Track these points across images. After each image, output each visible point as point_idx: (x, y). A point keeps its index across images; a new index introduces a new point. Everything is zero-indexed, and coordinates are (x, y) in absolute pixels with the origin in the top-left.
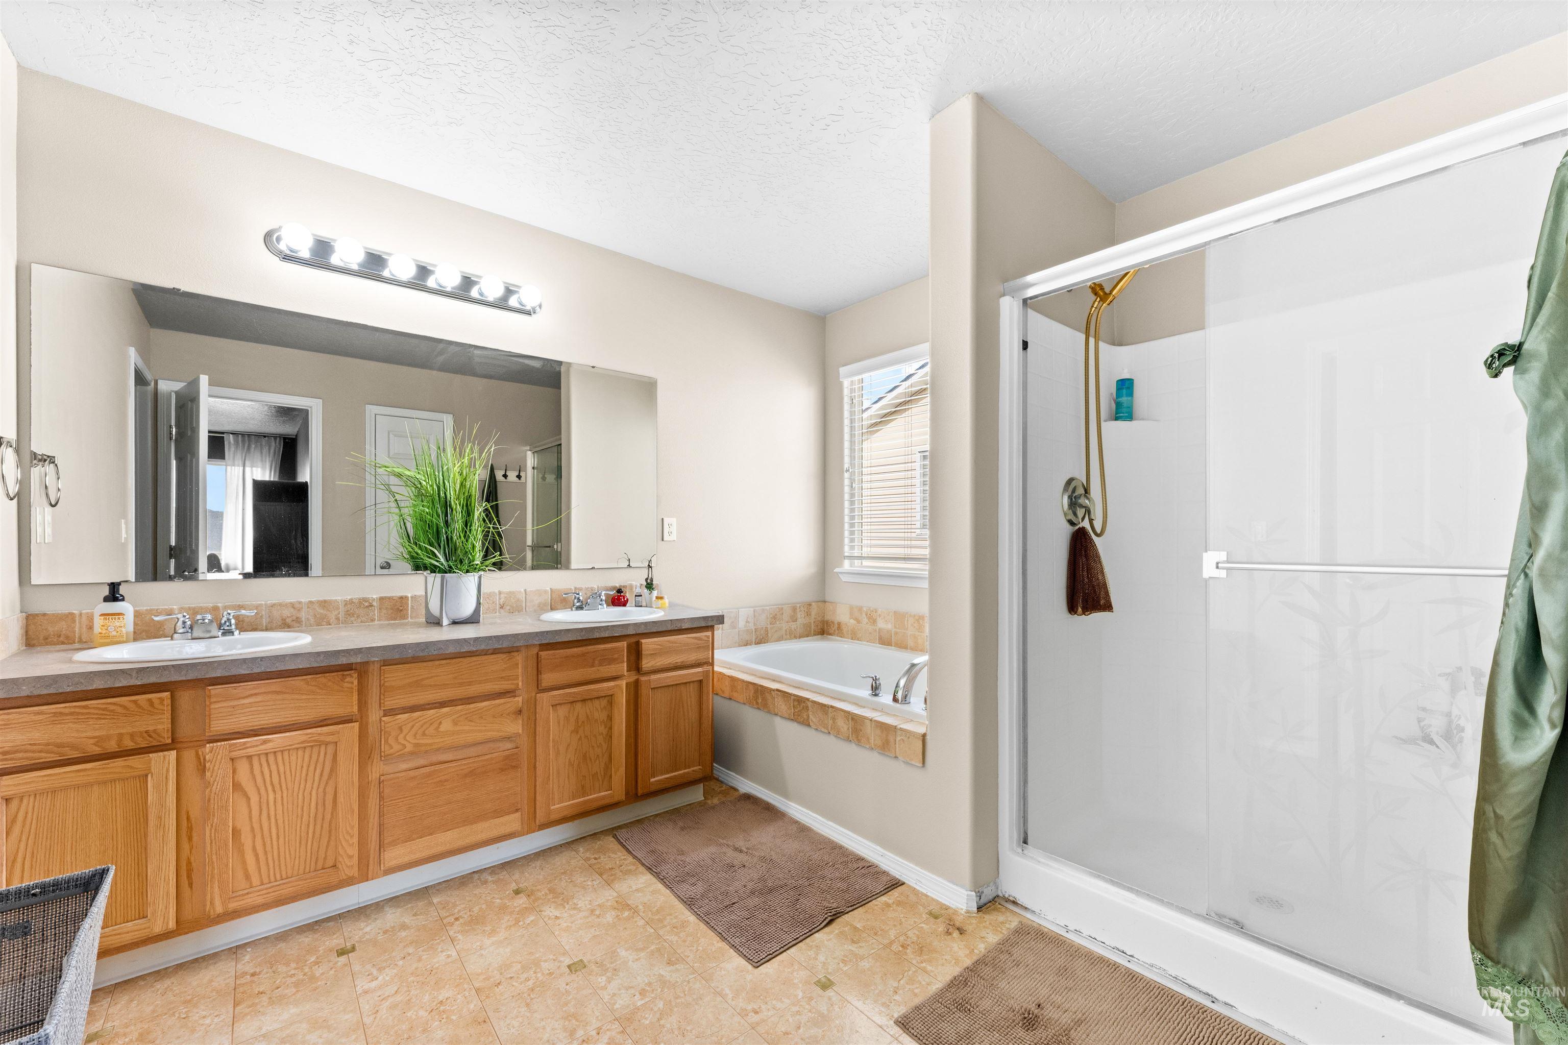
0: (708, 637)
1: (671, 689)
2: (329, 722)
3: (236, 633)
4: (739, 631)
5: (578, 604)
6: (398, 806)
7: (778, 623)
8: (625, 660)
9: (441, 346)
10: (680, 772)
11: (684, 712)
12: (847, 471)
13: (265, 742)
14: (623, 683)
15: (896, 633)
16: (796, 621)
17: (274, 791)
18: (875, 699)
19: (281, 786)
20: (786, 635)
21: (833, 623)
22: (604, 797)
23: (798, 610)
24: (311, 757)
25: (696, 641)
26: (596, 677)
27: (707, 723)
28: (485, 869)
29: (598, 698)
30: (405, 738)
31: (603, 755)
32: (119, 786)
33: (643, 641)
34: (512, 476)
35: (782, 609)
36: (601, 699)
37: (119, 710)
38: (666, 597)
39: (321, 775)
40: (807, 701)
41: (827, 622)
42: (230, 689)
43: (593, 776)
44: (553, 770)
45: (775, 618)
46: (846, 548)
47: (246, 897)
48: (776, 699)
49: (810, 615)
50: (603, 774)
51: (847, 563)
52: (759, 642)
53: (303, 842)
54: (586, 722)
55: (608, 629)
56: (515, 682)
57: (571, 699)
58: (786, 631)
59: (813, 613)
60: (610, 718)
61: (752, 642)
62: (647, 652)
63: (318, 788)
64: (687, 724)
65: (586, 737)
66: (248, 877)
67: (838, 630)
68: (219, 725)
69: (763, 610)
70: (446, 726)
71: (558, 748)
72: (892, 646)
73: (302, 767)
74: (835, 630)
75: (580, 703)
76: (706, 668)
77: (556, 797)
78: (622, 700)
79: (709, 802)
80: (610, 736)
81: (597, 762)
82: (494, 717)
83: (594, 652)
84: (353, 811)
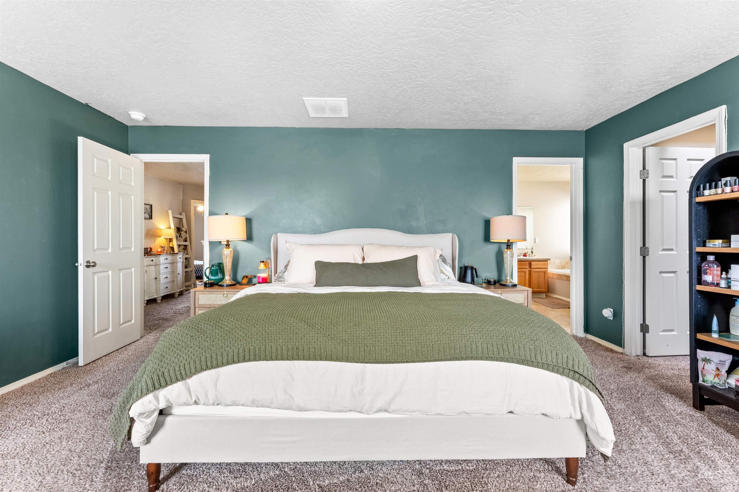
1: (538, 273)
11: (541, 278)
25: (544, 264)
27: (546, 280)
38: (536, 255)
60: (525, 276)
62: (533, 265)
64: (542, 281)
76: (546, 269)
80: (525, 279)
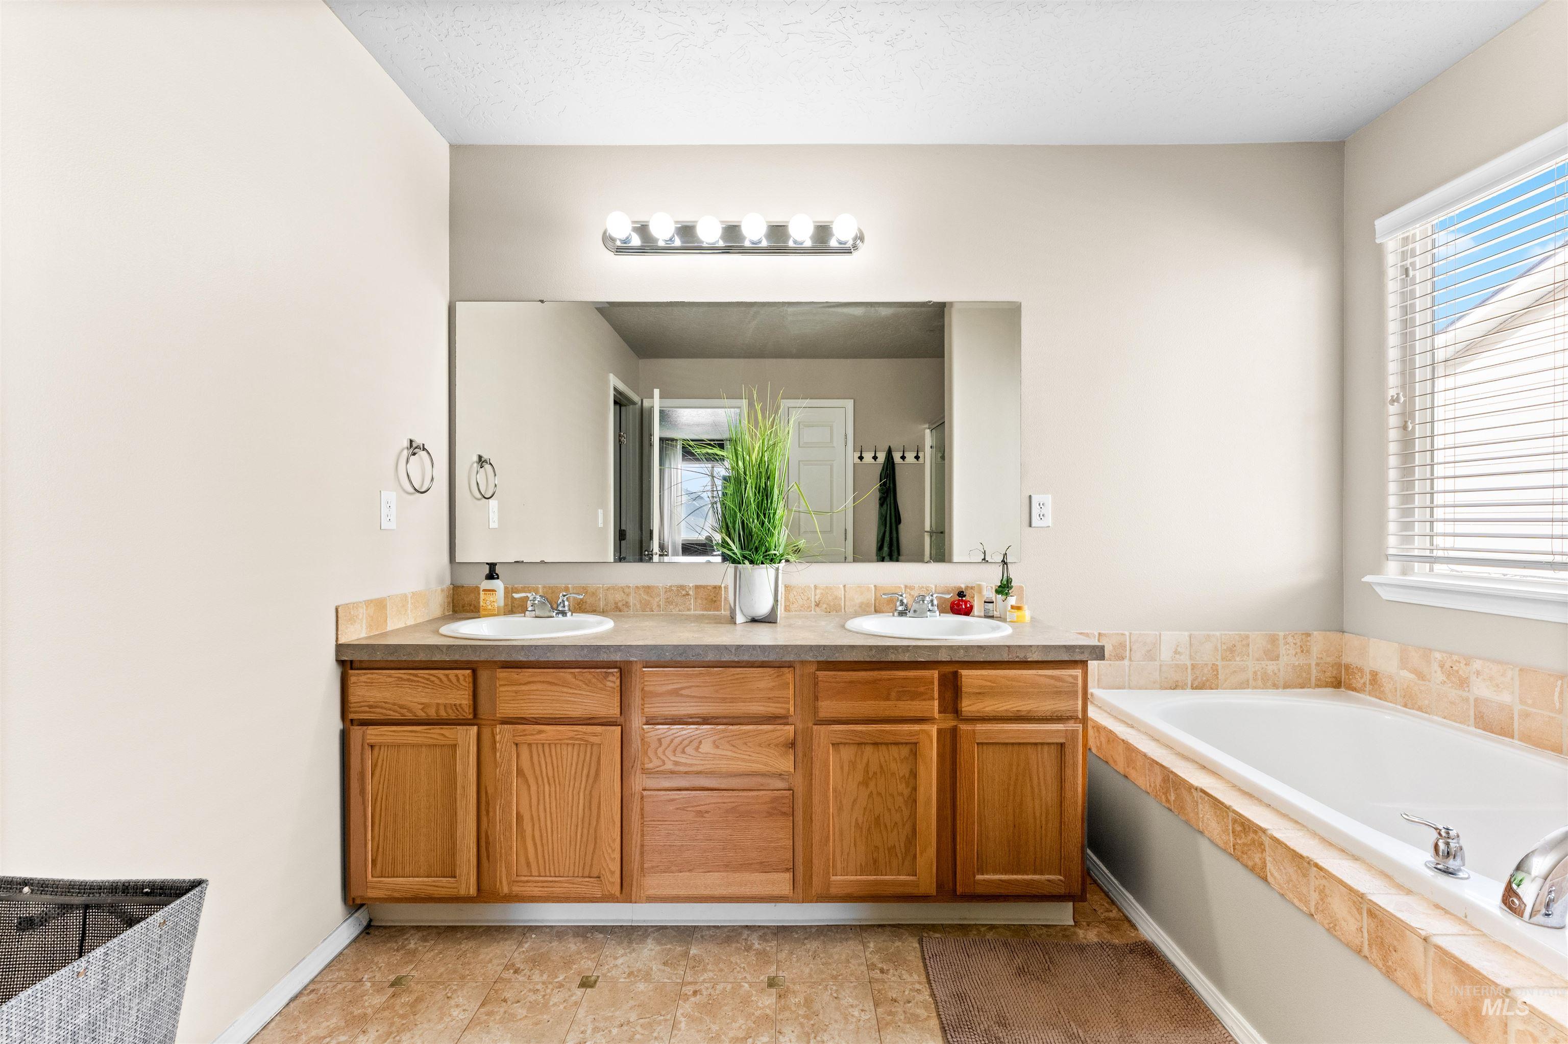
0: (1076, 678)
1: (1010, 748)
2: (592, 721)
3: (569, 614)
4: (1161, 666)
5: (900, 608)
6: (657, 829)
7: (1238, 659)
8: (936, 695)
9: (754, 309)
10: (1026, 877)
11: (1032, 787)
12: (1394, 400)
13: (540, 732)
14: (933, 730)
15: (1525, 715)
16: (1277, 658)
17: (549, 784)
18: (1444, 881)
19: (555, 781)
20: (1255, 680)
21: (1361, 670)
22: (904, 884)
23: (1281, 642)
24: (578, 755)
25: (1052, 682)
26: (893, 714)
28: (759, 926)
29: (896, 744)
30: (664, 752)
31: (904, 825)
32: (438, 750)
33: (964, 672)
34: (910, 457)
35: (1247, 637)
36: (900, 746)
37: (437, 681)
38: (1026, 607)
39: (588, 776)
40: (1260, 833)
41: (1347, 667)
42: (513, 674)
43: (889, 850)
44: (834, 828)
45: (1232, 650)
46: (1392, 541)
47: (525, 884)
48: (1200, 806)
49: (1308, 651)
50: (903, 851)
51: (1392, 570)
52: (1199, 686)
53: (573, 843)
54: (879, 774)
55: (908, 651)
56: (786, 706)
57: (858, 740)
58: (1255, 673)
59: (1315, 650)
60: (914, 774)
61: (1186, 684)
62: (970, 690)
63: (585, 790)
64: (1037, 807)
65: (879, 794)
66: (528, 864)
67: (1371, 684)
68: (506, 708)
69: (1208, 635)
70: (706, 747)
71: (841, 802)
72: (1512, 737)
73: (572, 764)
74: (1364, 684)
75: (871, 746)
76: (1071, 726)
77: (839, 865)
78: (932, 753)
79: (1081, 932)
80: (912, 800)
81: (895, 832)
82: (760, 745)
83: (889, 680)
84: (614, 823)
